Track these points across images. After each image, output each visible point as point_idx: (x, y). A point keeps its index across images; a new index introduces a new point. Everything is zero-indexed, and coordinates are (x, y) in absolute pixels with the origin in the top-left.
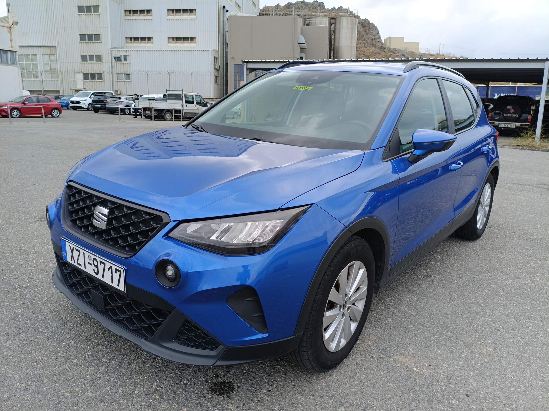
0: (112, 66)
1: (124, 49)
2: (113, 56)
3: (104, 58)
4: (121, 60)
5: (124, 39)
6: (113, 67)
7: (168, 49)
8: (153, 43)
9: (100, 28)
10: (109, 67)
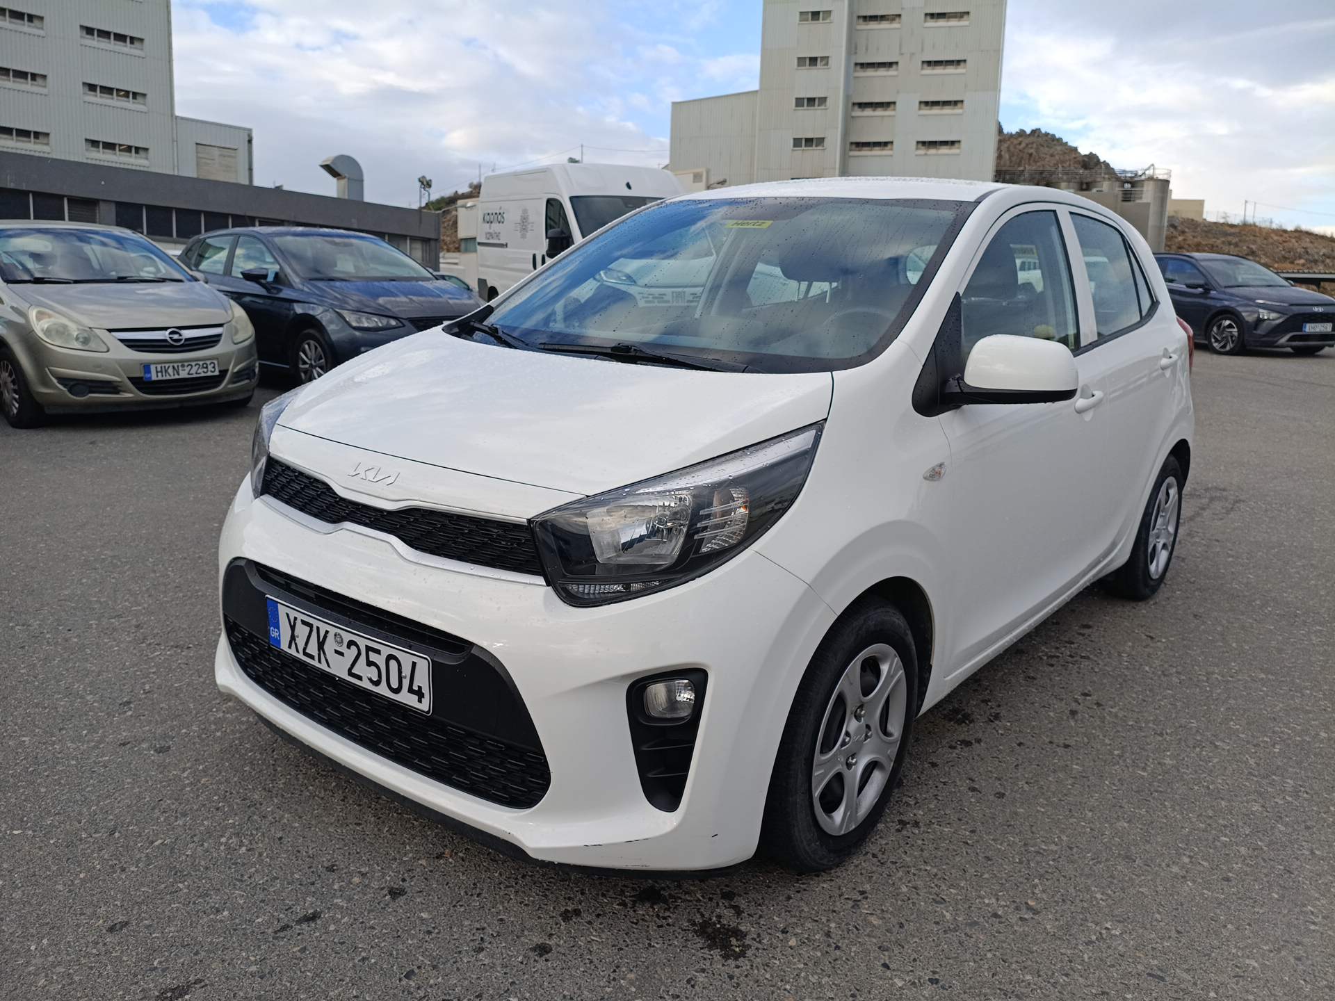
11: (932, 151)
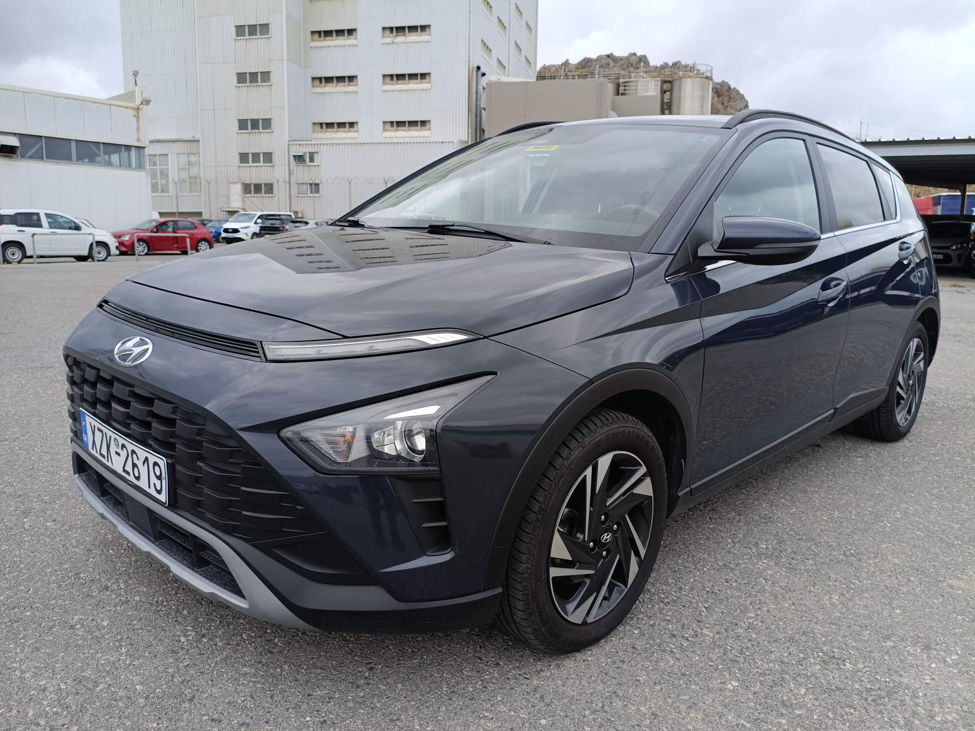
0: (290, 171)
1: (310, 142)
2: (292, 153)
3: (276, 158)
4: (304, 161)
5: (310, 125)
6: (292, 172)
7: (383, 141)
8: (357, 131)
9: (271, 108)
10: (285, 174)
11: (400, 39)
